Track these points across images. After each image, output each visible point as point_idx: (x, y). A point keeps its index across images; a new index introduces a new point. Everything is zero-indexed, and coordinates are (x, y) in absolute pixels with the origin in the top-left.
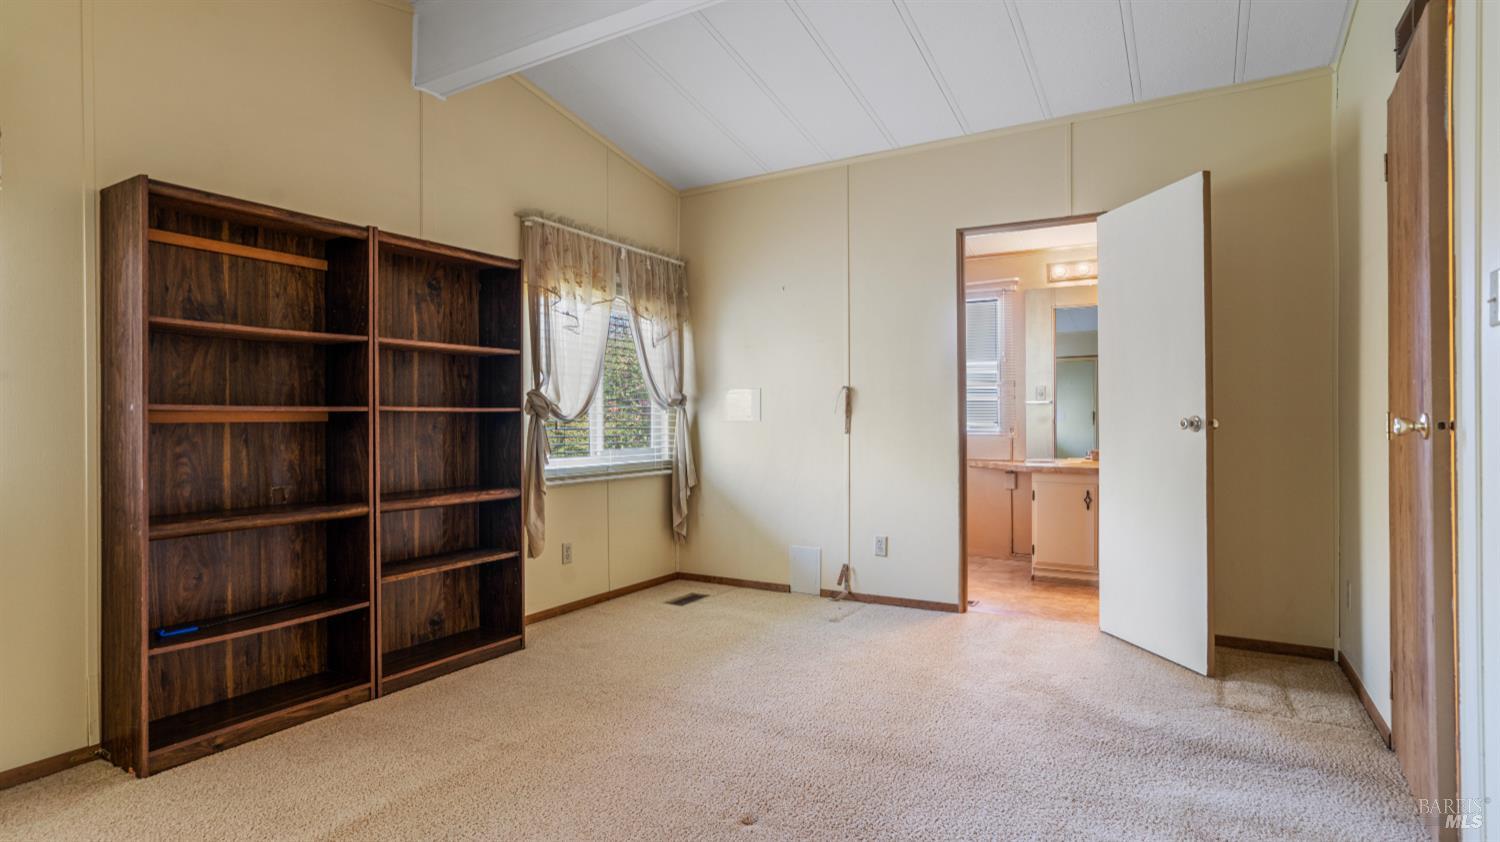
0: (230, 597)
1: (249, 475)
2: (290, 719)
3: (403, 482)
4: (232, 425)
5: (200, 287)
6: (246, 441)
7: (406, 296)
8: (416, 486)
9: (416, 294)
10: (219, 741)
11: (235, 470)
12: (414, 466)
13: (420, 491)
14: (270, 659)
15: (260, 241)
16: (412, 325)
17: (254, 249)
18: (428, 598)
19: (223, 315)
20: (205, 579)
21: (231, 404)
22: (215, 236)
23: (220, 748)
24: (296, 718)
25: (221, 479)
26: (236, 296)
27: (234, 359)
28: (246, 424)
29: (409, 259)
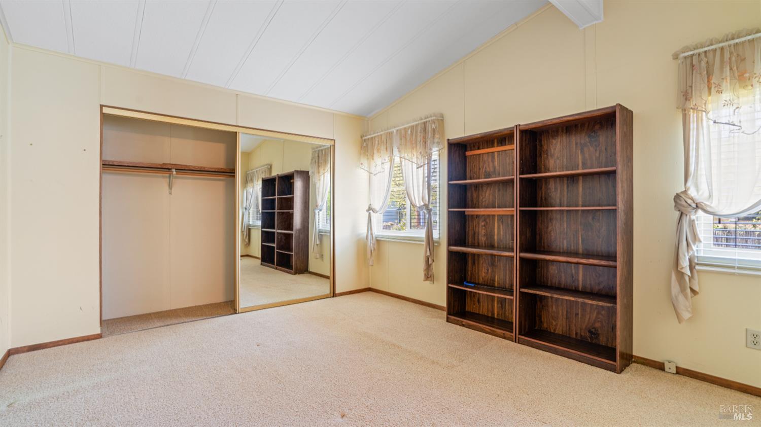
0: (496, 280)
1: (503, 235)
2: (483, 329)
3: (572, 248)
4: (498, 215)
5: (489, 166)
6: (502, 222)
7: (574, 146)
8: (581, 251)
9: (581, 144)
10: (464, 323)
11: (499, 233)
12: (579, 240)
13: (583, 254)
14: (509, 310)
15: (507, 142)
16: (578, 162)
17: (505, 146)
18: (588, 317)
19: (495, 175)
20: (490, 271)
21: (498, 208)
22: (493, 146)
23: (463, 325)
24: (485, 330)
25: (494, 235)
26: (499, 166)
27: (499, 191)
28: (502, 215)
29: (576, 126)
